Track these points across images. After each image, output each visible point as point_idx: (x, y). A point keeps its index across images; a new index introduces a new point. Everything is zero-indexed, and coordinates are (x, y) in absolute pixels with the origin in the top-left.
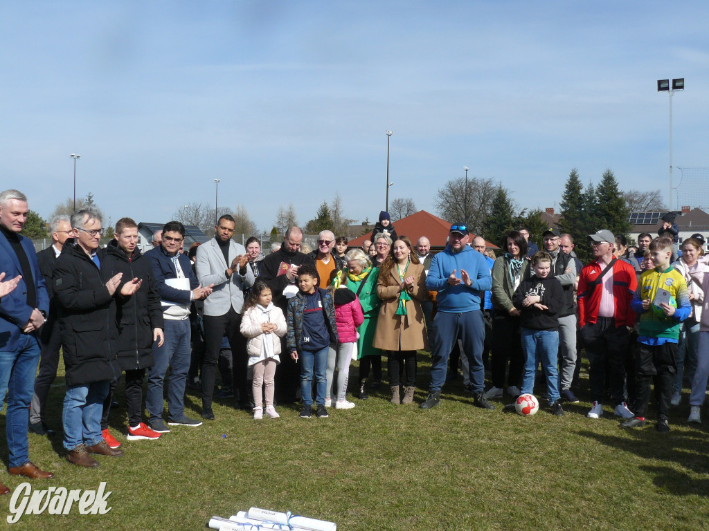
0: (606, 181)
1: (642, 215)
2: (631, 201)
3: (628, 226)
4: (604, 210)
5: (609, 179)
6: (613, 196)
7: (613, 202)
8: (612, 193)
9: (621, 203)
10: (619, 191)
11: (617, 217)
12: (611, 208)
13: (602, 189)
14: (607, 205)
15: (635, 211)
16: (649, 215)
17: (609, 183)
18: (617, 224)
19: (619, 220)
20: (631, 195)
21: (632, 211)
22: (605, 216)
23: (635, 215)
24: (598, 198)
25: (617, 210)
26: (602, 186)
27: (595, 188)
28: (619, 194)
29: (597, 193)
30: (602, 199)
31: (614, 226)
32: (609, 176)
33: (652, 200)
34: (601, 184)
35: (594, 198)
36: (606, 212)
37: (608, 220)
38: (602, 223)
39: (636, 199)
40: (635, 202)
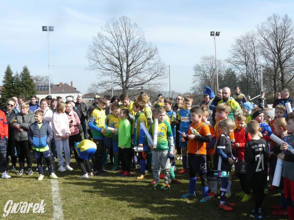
0: (24, 70)
1: (42, 86)
2: (37, 80)
3: (35, 91)
4: (24, 84)
5: (26, 70)
6: (28, 78)
7: (28, 80)
8: (27, 76)
9: (32, 81)
10: (30, 76)
11: (30, 87)
12: (27, 83)
13: (22, 74)
14: (25, 82)
15: (39, 85)
16: (45, 86)
17: (26, 72)
18: (30, 91)
19: (31, 89)
20: (37, 77)
21: (38, 84)
22: (24, 87)
23: (38, 86)
24: (21, 78)
25: (30, 84)
26: (22, 73)
27: (19, 74)
28: (31, 76)
29: (20, 76)
30: (22, 79)
31: (29, 91)
32: (26, 69)
33: (46, 80)
34: (22, 72)
35: (19, 78)
36: (25, 85)
37: (26, 89)
38: (23, 90)
39: (39, 79)
40: (39, 80)
